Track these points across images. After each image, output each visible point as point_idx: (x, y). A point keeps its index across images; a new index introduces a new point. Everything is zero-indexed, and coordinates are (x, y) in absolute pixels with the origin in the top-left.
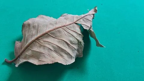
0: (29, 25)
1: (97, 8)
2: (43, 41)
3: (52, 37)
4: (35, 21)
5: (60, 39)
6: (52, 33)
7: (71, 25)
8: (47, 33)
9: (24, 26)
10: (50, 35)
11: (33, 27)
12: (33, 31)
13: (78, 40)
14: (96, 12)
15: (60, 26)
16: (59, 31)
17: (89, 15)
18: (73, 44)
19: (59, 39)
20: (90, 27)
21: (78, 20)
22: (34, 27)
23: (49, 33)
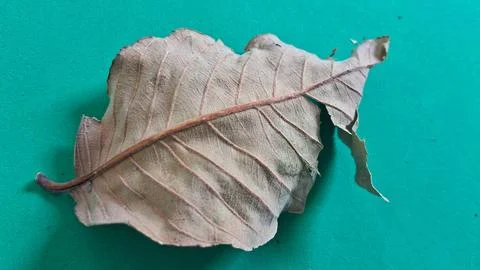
0: (139, 67)
1: (387, 46)
2: (187, 149)
3: (221, 138)
4: (161, 57)
5: (245, 153)
6: (221, 126)
7: (290, 102)
8: (203, 122)
9: (117, 64)
10: (213, 131)
11: (155, 79)
12: (152, 97)
13: (304, 163)
14: (382, 60)
15: (254, 100)
16: (248, 122)
17: (359, 69)
18: (287, 174)
19: (241, 151)
20: (352, 117)
21: (317, 86)
22: (158, 81)
23: (210, 124)
